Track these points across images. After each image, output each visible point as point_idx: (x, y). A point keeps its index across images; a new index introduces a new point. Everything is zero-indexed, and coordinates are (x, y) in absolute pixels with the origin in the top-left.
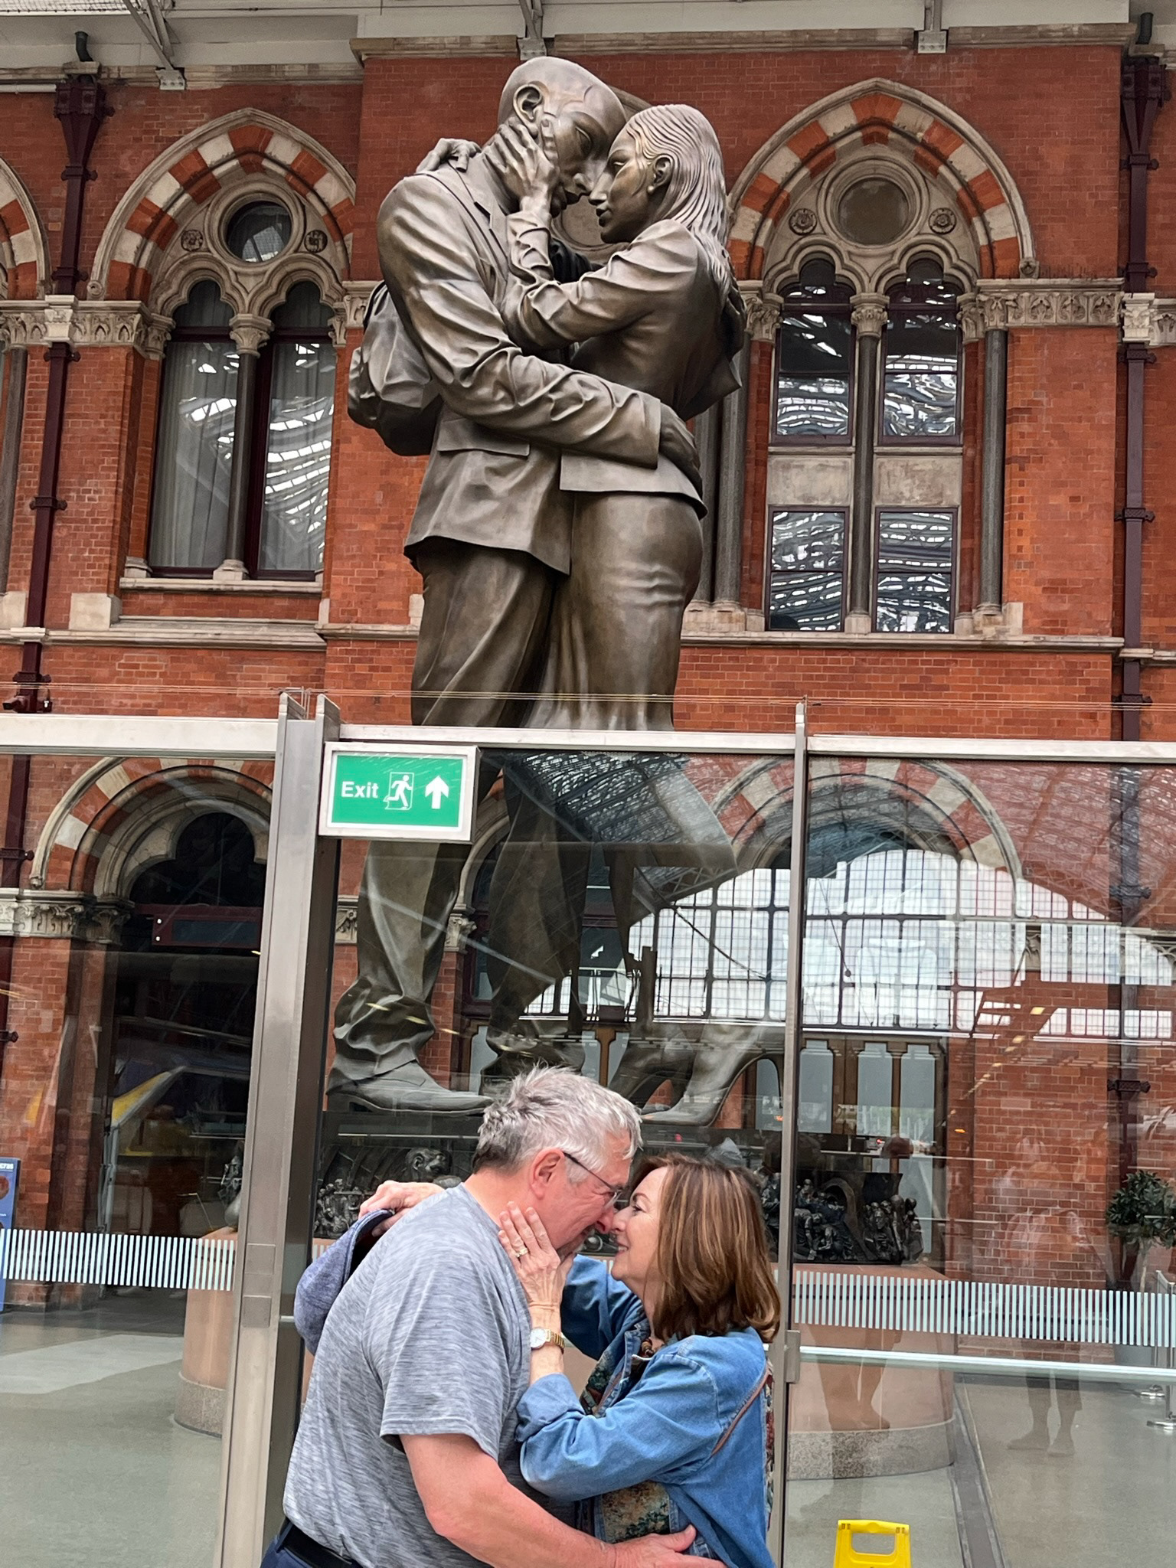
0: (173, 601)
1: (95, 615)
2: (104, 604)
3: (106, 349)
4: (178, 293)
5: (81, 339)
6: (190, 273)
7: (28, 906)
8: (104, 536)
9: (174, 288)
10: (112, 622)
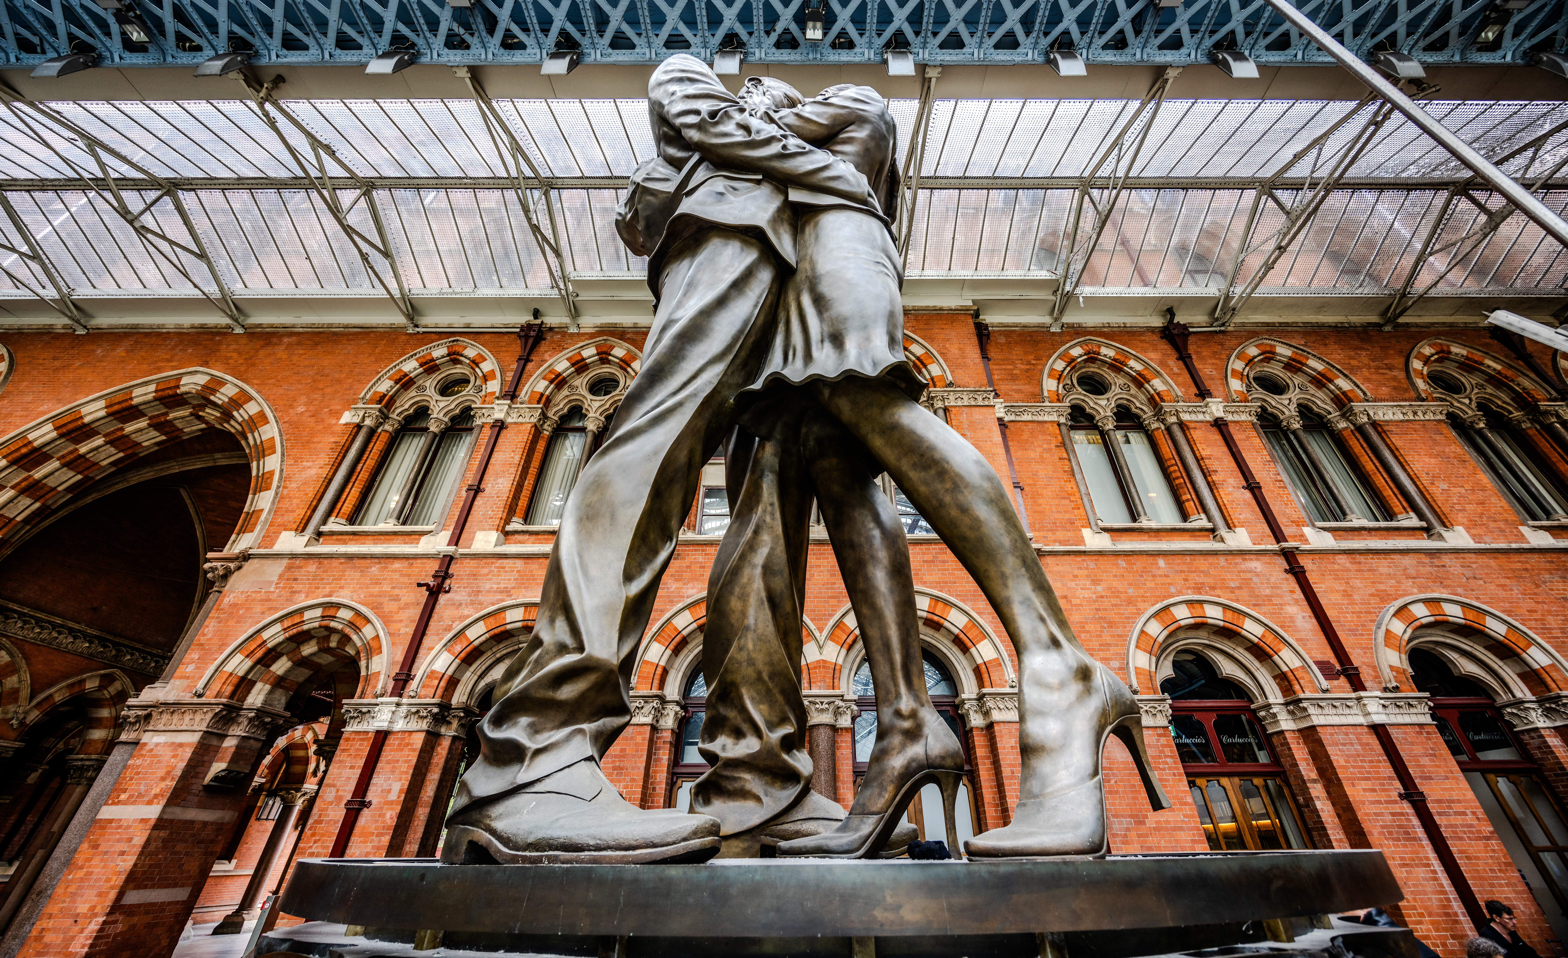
0: (533, 537)
1: (487, 542)
2: (494, 536)
3: (522, 424)
4: (562, 409)
5: (509, 420)
6: (570, 401)
7: (403, 710)
8: (502, 504)
9: (561, 406)
10: (496, 545)
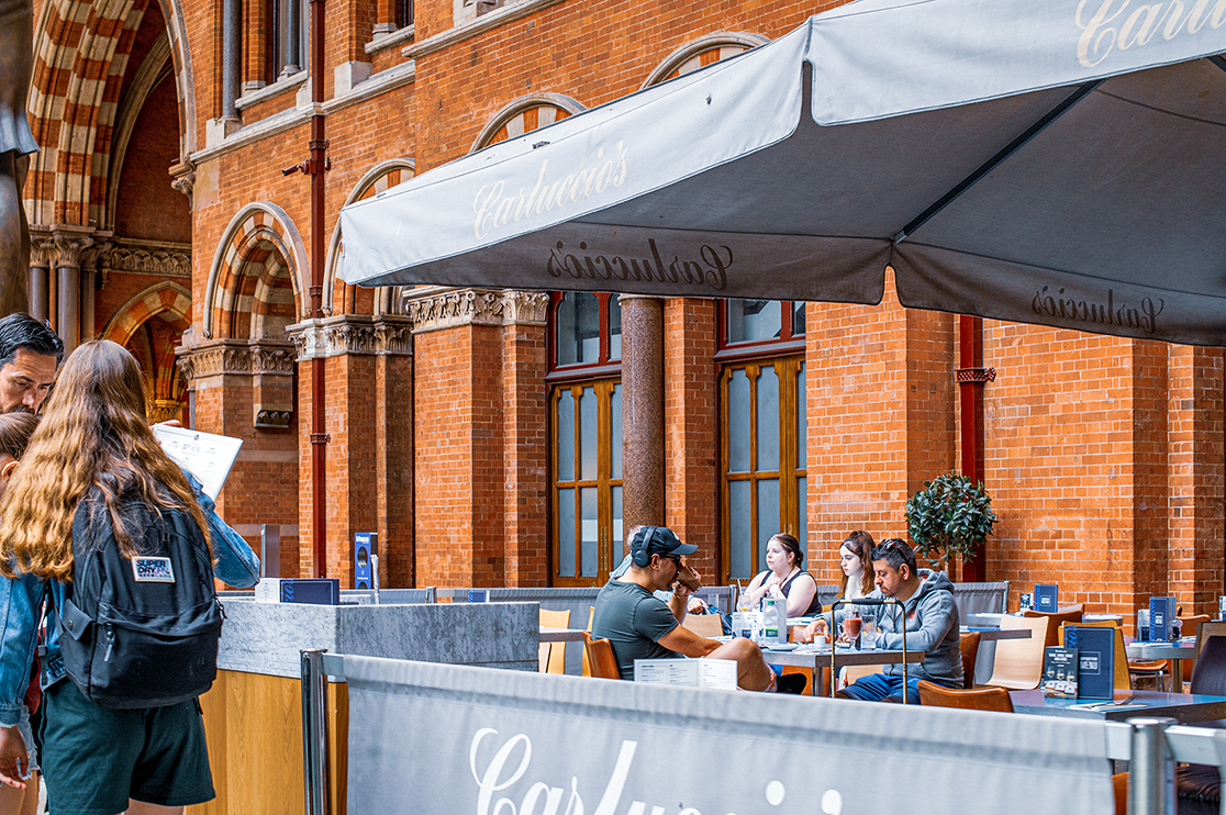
1: (345, 82)
7: (325, 331)
8: (347, 14)
10: (354, 85)
